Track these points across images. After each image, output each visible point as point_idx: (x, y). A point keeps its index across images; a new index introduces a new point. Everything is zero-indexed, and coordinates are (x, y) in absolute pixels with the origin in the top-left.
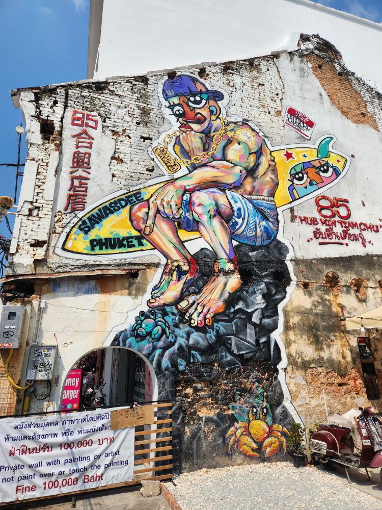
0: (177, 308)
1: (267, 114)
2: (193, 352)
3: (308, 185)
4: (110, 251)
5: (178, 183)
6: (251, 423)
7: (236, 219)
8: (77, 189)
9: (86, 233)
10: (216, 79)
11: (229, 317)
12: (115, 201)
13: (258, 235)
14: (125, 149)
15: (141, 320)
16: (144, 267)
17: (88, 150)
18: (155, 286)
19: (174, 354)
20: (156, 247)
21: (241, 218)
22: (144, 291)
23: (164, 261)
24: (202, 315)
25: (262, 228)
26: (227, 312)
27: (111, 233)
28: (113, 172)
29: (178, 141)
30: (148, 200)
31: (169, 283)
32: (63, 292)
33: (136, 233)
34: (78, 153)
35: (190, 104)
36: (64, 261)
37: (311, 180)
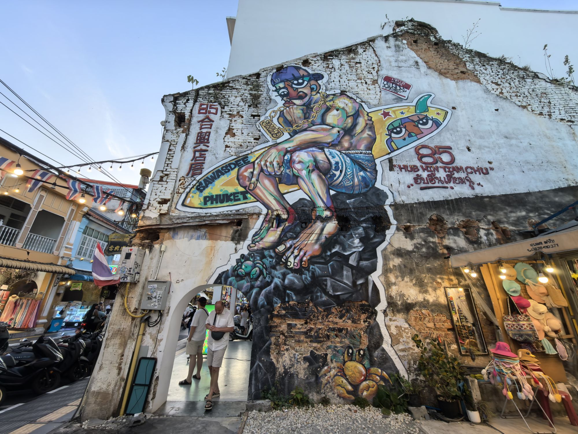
0: (275, 252)
1: (364, 84)
2: (288, 291)
3: (407, 137)
4: (219, 205)
5: (280, 147)
6: (347, 364)
7: (333, 171)
8: (198, 159)
9: (201, 191)
10: (317, 65)
11: (325, 259)
12: (226, 165)
13: (355, 184)
14: (237, 125)
15: (241, 262)
16: (247, 217)
17: (209, 130)
18: (256, 232)
19: (270, 292)
20: (258, 199)
21: (339, 171)
22: (246, 237)
23: (265, 211)
24: (298, 258)
25: (360, 178)
26: (324, 255)
27: (221, 190)
28: (226, 143)
29: (282, 114)
30: (254, 163)
31: (268, 230)
32: (180, 239)
33: (241, 189)
34: (201, 133)
35: (294, 86)
36: (182, 214)
37: (410, 133)
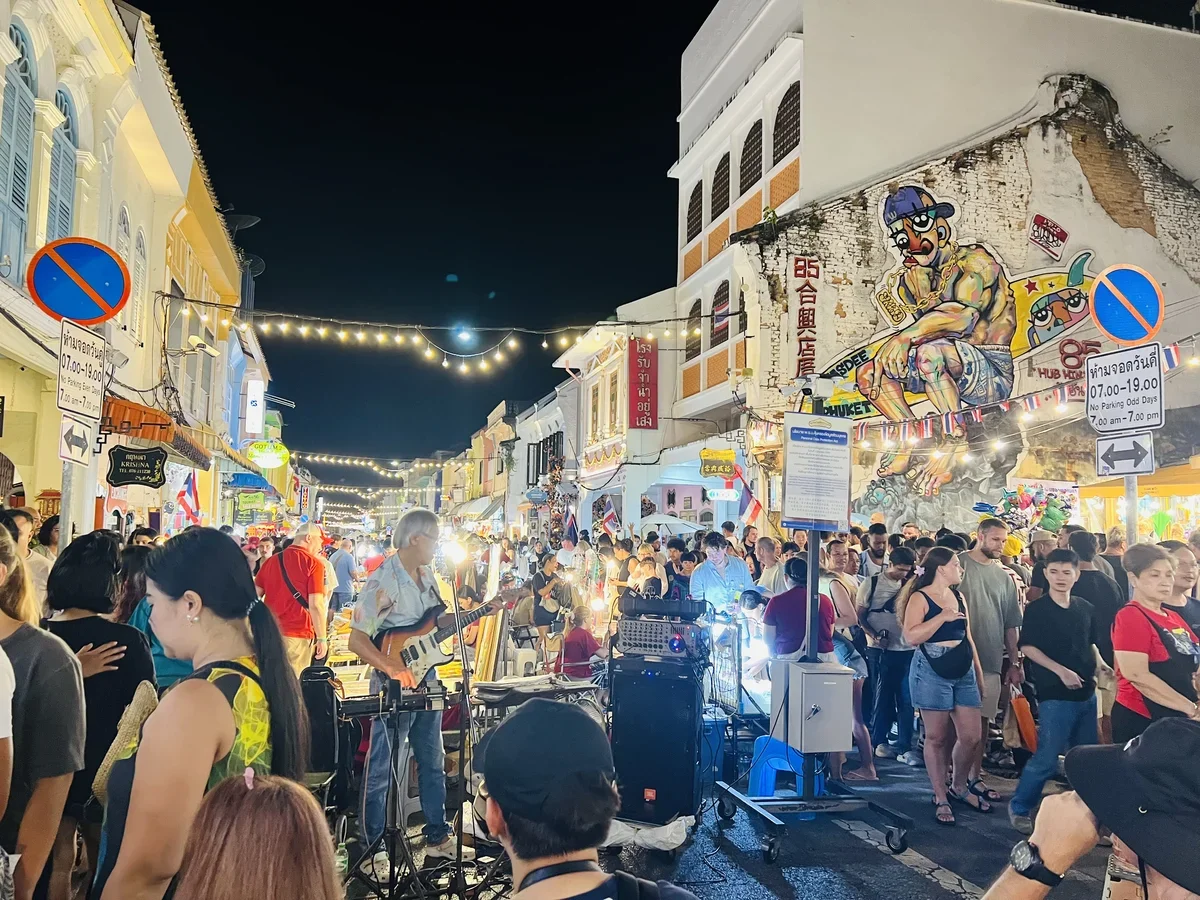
0: (905, 477)
1: (1007, 228)
3: (1052, 326)
5: (904, 335)
7: (966, 375)
8: (805, 352)
10: (946, 184)
11: (956, 486)
12: (841, 363)
13: (989, 395)
14: (847, 298)
15: (872, 489)
17: (812, 305)
18: (884, 455)
20: (883, 413)
21: (972, 375)
22: (874, 460)
25: (995, 385)
27: (840, 399)
28: (837, 329)
29: (903, 283)
30: (873, 359)
31: (896, 452)
34: (803, 310)
35: (915, 227)
37: (1056, 319)
